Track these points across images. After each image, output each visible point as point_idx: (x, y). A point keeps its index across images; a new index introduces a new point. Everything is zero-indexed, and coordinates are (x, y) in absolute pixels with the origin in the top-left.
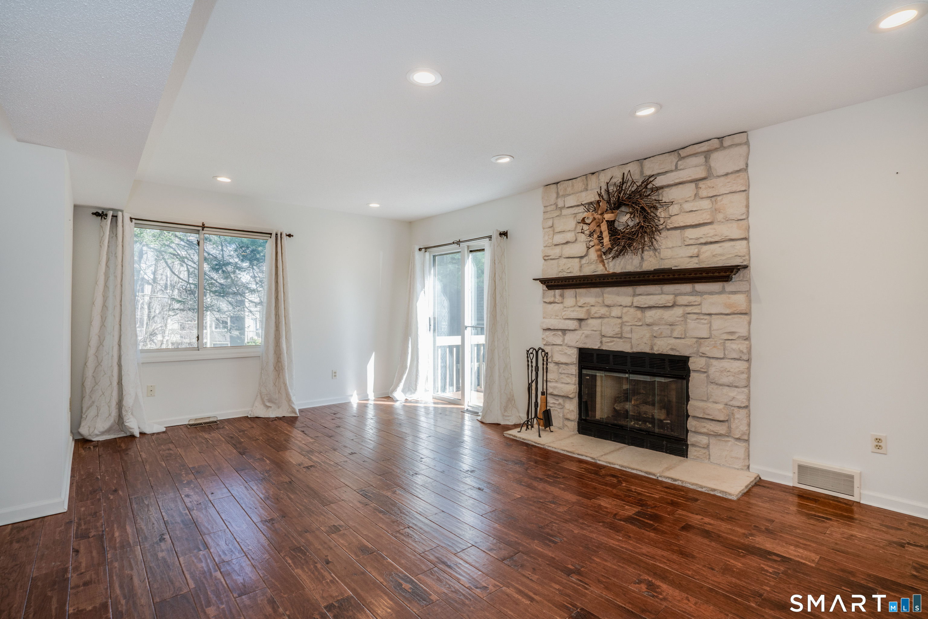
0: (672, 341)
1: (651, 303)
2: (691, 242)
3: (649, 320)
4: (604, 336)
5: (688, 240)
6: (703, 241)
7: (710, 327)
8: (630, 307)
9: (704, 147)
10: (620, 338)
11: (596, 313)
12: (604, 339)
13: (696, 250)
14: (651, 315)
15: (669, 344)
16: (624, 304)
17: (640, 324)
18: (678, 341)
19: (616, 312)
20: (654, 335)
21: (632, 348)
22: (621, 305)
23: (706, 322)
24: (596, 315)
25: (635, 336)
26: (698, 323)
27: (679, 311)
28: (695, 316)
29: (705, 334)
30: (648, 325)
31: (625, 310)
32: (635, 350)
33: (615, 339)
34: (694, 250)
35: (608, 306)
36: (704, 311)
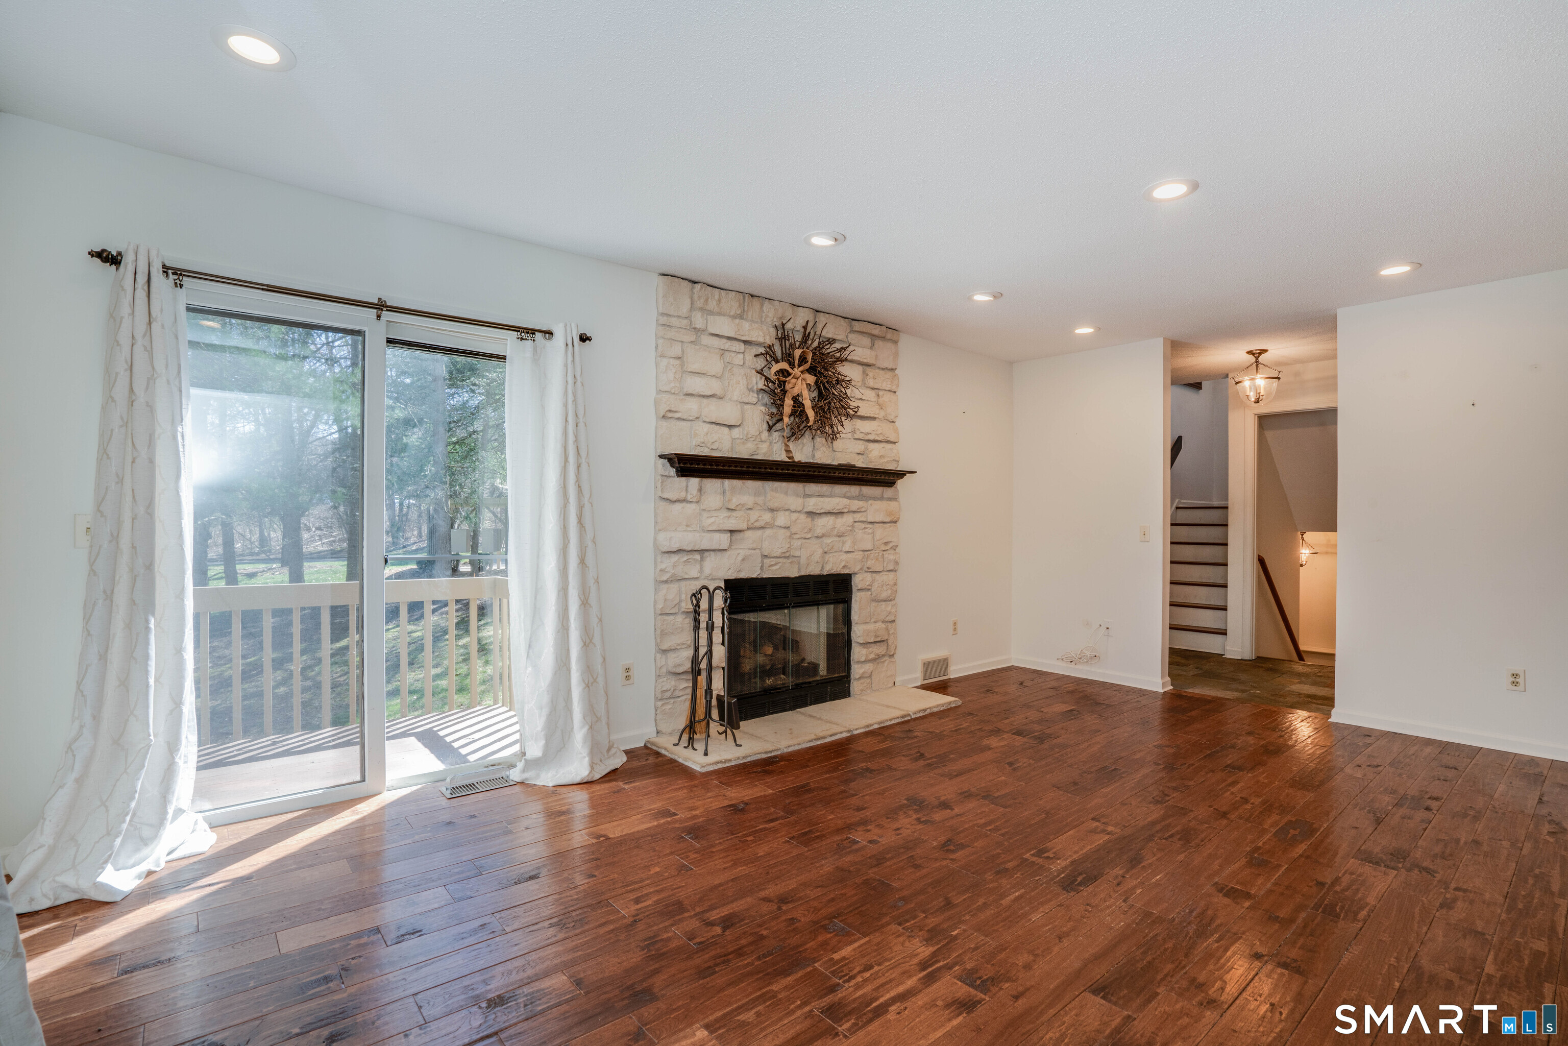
0: (844, 556)
1: (828, 508)
2: (861, 436)
3: (819, 531)
4: (766, 556)
5: (858, 433)
6: (871, 437)
7: (873, 537)
8: (799, 512)
9: (876, 331)
10: (788, 557)
11: (757, 520)
12: (767, 561)
13: (863, 447)
14: (824, 523)
15: (841, 561)
16: (793, 508)
17: (809, 536)
18: (849, 555)
19: (782, 519)
20: (826, 550)
21: (799, 570)
22: (788, 510)
23: (870, 531)
24: (758, 524)
25: (804, 555)
26: (864, 533)
27: (848, 519)
28: (863, 525)
29: (869, 546)
30: (817, 537)
31: (794, 516)
32: (803, 573)
33: (781, 560)
34: (860, 446)
35: (772, 510)
36: (870, 519)
